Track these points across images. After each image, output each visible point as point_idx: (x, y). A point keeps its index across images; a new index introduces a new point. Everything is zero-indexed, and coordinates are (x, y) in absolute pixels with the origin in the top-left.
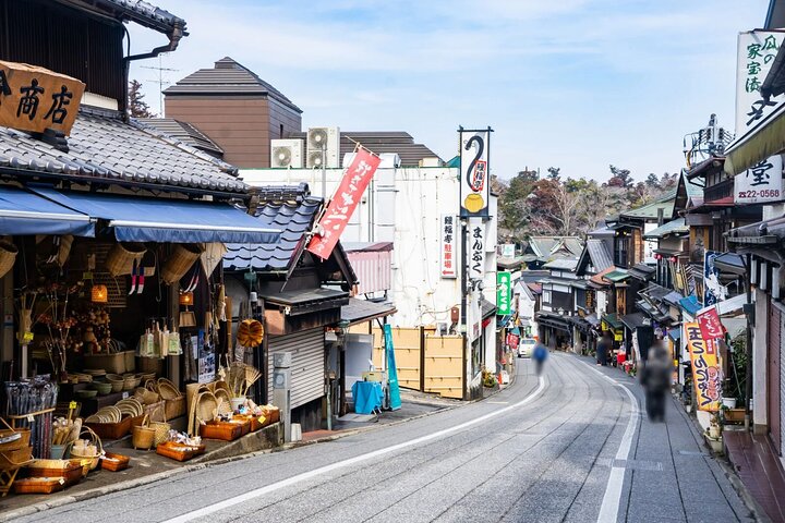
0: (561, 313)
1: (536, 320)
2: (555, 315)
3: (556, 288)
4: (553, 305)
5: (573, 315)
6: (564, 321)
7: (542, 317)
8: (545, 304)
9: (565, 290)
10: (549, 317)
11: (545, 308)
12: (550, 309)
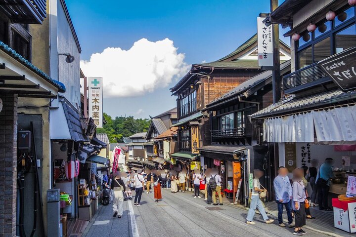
0: (139, 160)
1: (127, 165)
2: (136, 161)
3: (135, 148)
4: (134, 156)
5: (145, 160)
6: (140, 164)
7: (129, 163)
8: (130, 156)
9: (140, 148)
10: (132, 163)
11: (130, 158)
12: (133, 159)
